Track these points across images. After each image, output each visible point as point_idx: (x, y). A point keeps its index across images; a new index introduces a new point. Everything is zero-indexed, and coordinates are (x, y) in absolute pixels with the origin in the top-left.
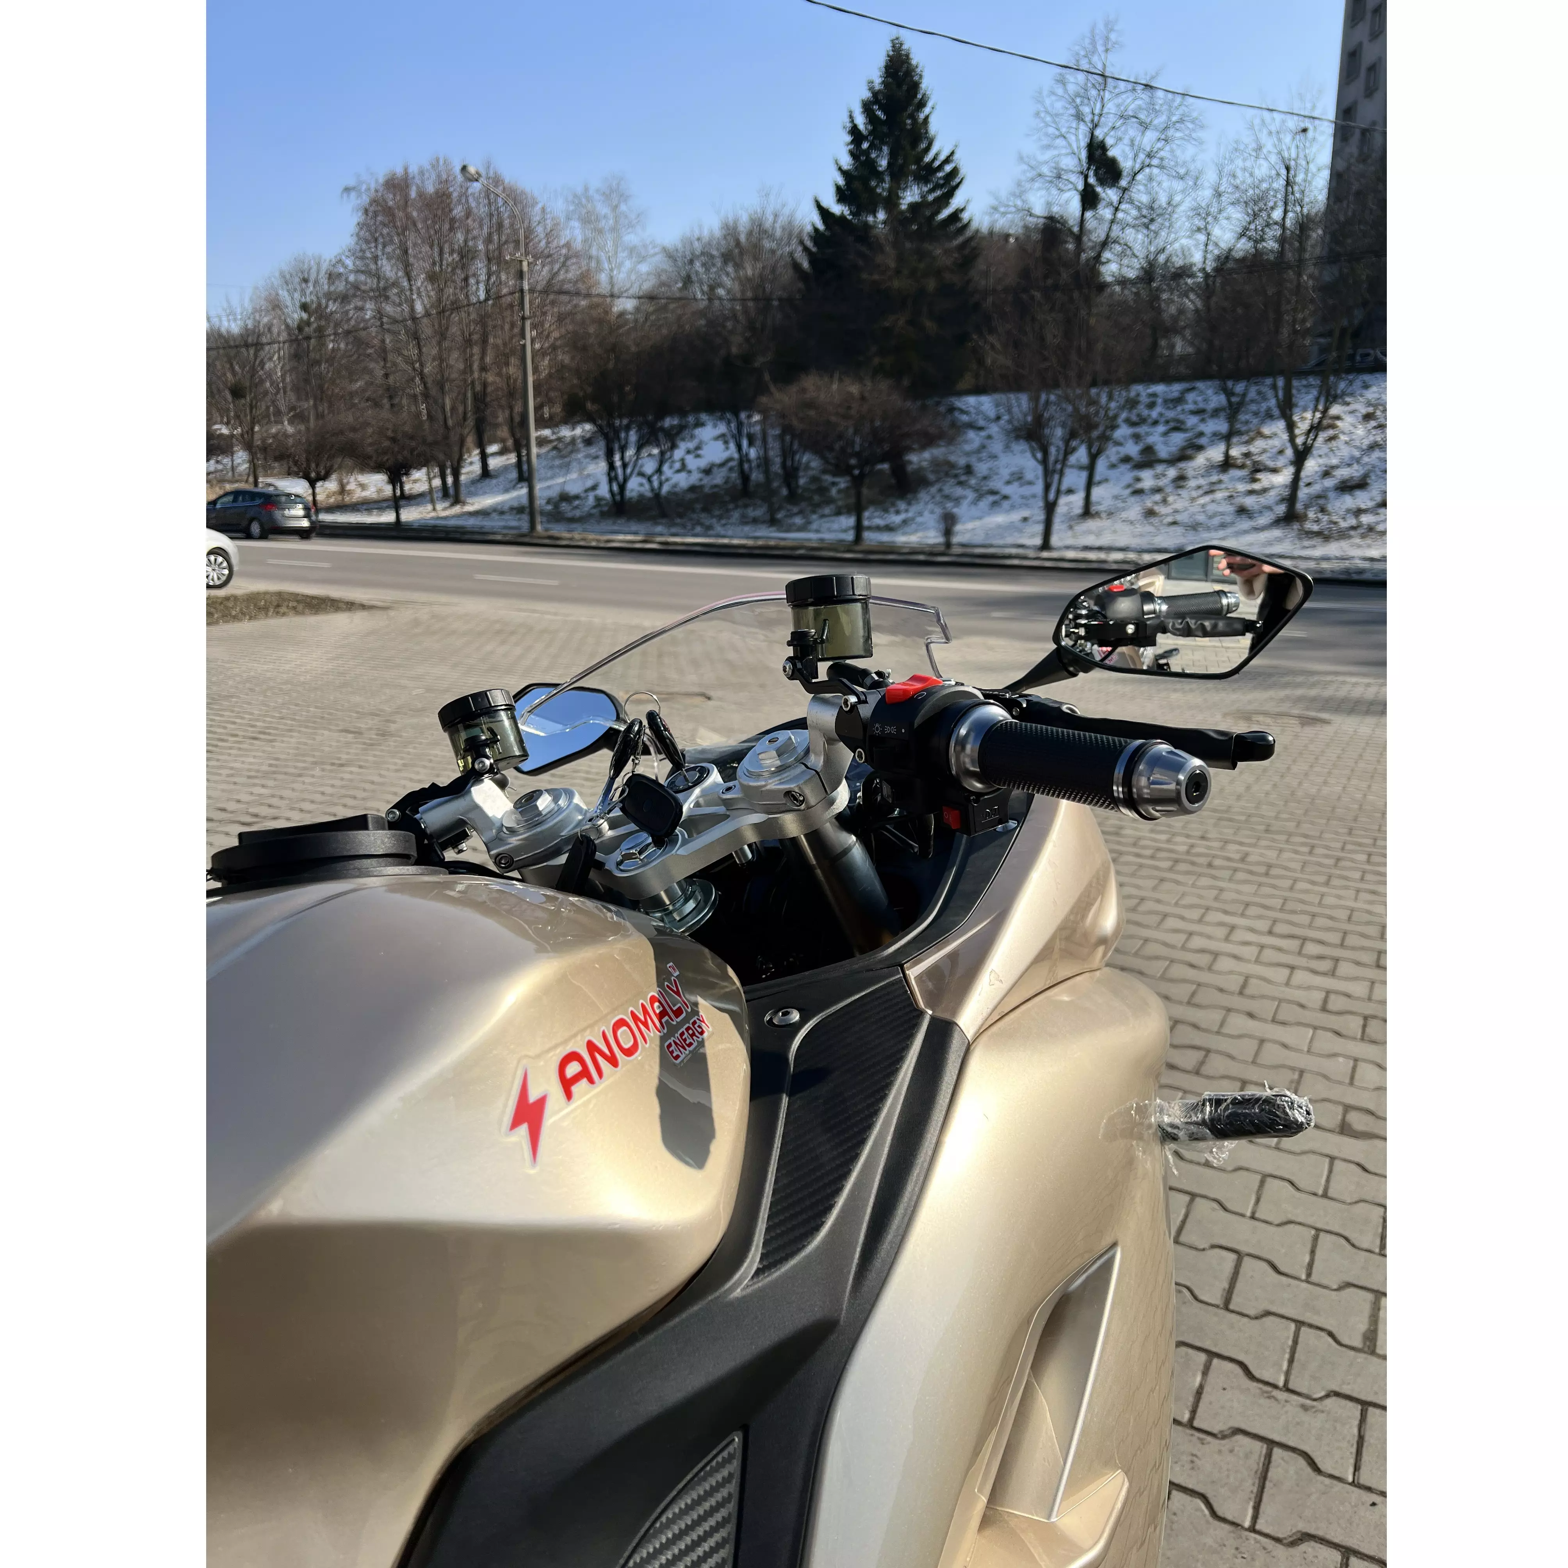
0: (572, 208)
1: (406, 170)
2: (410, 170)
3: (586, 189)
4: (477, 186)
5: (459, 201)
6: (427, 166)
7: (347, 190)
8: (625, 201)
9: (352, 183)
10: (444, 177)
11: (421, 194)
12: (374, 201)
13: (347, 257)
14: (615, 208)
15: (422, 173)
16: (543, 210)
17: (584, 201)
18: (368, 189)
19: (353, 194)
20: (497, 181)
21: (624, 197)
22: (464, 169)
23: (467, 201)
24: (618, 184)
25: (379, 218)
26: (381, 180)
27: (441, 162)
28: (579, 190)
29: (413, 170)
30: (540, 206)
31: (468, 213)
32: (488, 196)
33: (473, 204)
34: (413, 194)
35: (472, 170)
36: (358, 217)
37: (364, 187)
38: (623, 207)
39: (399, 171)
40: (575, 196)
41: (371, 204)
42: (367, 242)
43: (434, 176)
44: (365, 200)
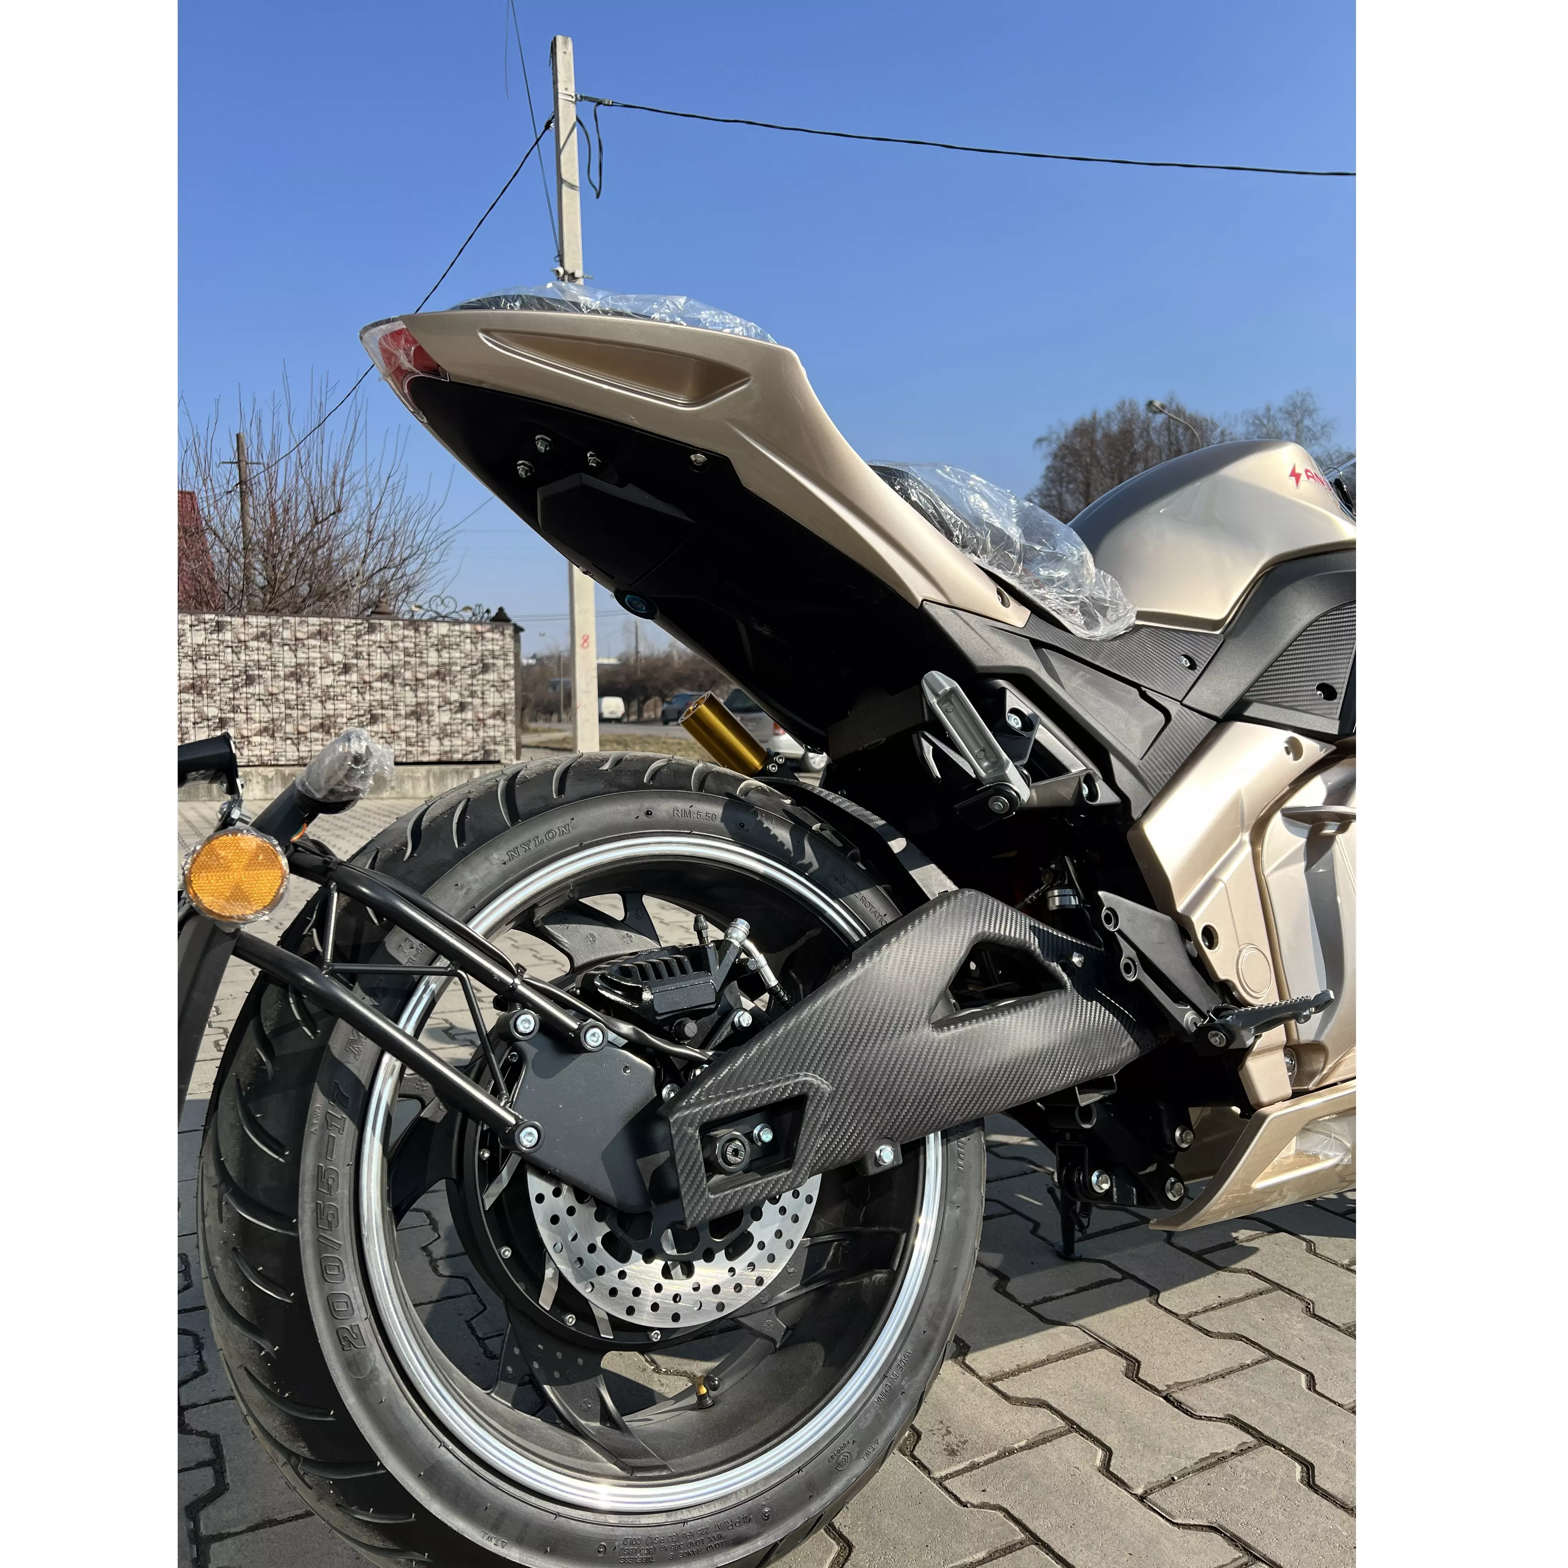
0: (1252, 429)
1: (1094, 418)
2: (1098, 416)
3: (1268, 410)
4: (1159, 419)
5: (1141, 436)
6: (1114, 409)
7: (1040, 441)
8: (1310, 415)
9: (1043, 433)
10: (1129, 416)
11: (1106, 435)
12: (1063, 447)
13: (1036, 496)
14: (1298, 424)
15: (1108, 416)
16: (1222, 433)
17: (1265, 421)
18: (1058, 438)
19: (1044, 444)
20: (1179, 412)
21: (1309, 412)
22: (1151, 403)
23: (1148, 434)
24: (1303, 400)
25: (1067, 460)
26: (1070, 428)
27: (1127, 404)
28: (1261, 412)
29: (1101, 415)
30: (1219, 430)
31: (1149, 445)
32: (1168, 429)
33: (1154, 436)
34: (1099, 435)
35: (1157, 404)
36: (1049, 461)
37: (1054, 437)
38: (1307, 422)
39: (1088, 417)
40: (1257, 417)
41: (1060, 449)
42: (1052, 481)
43: (1119, 417)
44: (1054, 447)
